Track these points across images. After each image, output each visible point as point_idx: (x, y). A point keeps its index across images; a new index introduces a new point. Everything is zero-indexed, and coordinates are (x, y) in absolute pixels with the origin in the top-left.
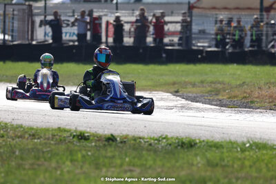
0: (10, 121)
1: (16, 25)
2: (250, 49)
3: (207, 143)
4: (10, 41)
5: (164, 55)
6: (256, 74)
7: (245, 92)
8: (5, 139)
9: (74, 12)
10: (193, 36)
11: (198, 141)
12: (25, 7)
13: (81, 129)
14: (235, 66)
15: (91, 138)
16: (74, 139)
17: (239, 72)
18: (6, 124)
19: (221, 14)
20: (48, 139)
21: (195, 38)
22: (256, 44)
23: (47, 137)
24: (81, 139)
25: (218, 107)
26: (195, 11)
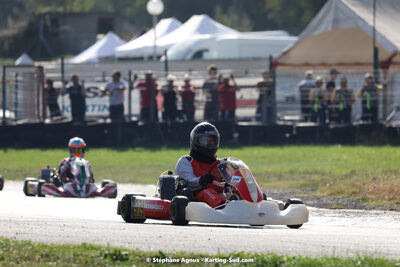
0: (13, 235)
1: (20, 95)
2: (361, 122)
3: (299, 260)
4: (12, 120)
5: (236, 135)
6: (369, 159)
7: (354, 185)
8: (5, 262)
9: (104, 76)
10: (279, 106)
11: (285, 259)
12: (33, 70)
13: (116, 245)
14: (339, 148)
15: (131, 258)
16: (107, 260)
17: (345, 157)
18: (8, 240)
19: (318, 74)
20: (69, 261)
21: (281, 109)
22: (370, 115)
23: (67, 257)
24: (117, 259)
25: (314, 209)
26: (279, 70)
